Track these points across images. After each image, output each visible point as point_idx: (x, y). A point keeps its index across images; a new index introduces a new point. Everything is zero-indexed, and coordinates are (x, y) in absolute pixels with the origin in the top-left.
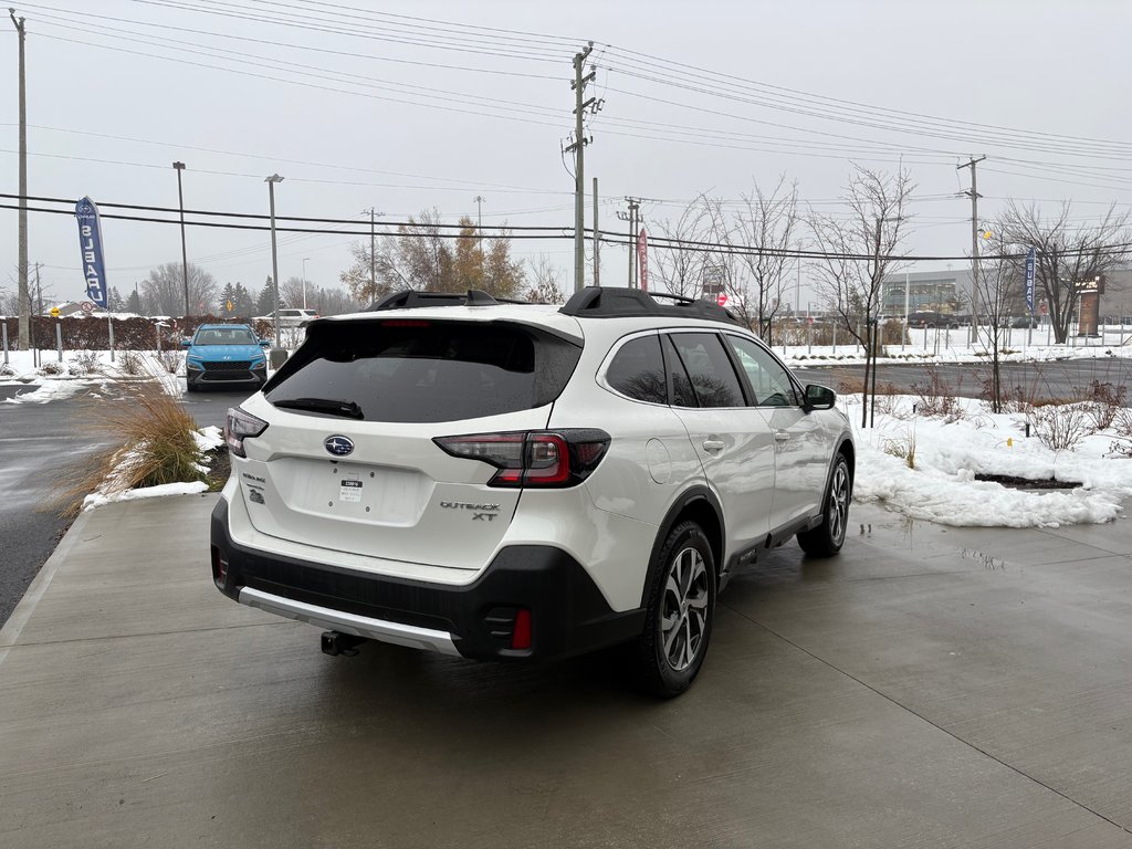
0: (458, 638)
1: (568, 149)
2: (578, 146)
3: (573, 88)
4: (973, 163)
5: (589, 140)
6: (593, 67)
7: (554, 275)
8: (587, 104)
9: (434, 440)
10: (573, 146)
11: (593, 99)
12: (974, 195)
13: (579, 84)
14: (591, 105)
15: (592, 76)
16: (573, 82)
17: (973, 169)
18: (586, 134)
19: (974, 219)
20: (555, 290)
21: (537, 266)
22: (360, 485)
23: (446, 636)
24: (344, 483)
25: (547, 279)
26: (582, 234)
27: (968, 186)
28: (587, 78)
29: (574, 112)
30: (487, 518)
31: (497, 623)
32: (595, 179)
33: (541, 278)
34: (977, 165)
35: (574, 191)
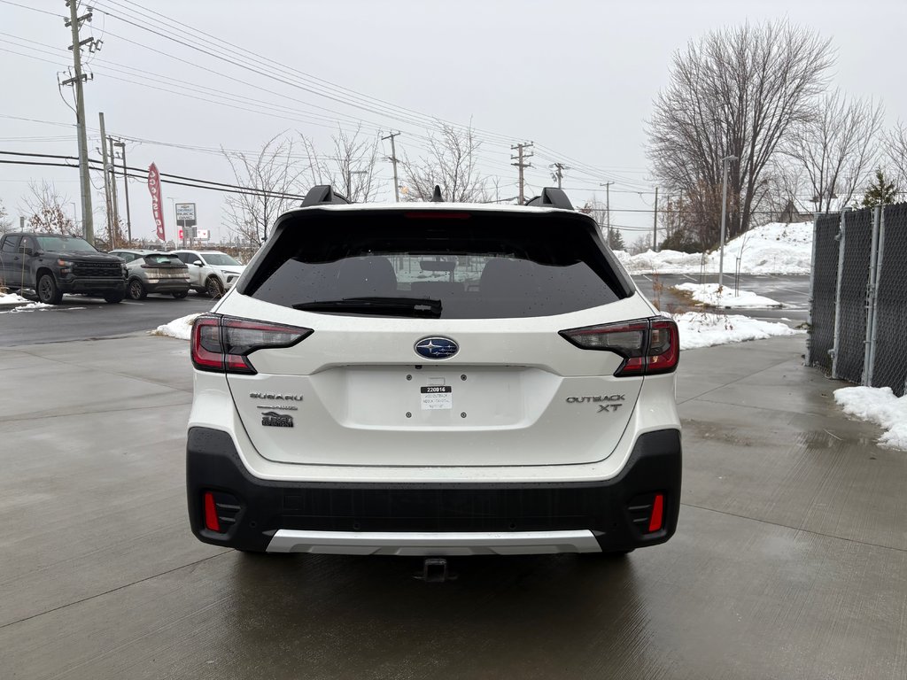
0: (600, 533)
1: (64, 83)
2: (78, 80)
3: (67, 25)
4: (392, 136)
5: (89, 76)
6: (90, 9)
7: (60, 201)
8: (84, 42)
9: (562, 333)
10: (72, 80)
11: (91, 39)
12: (394, 160)
13: (75, 23)
14: (89, 44)
15: (88, 17)
16: (66, 19)
17: (392, 140)
18: (85, 70)
19: (396, 178)
20: (60, 216)
21: (40, 192)
22: (448, 390)
23: (587, 534)
24: (424, 390)
25: (52, 205)
26: (87, 164)
27: (390, 154)
28: (83, 18)
29: (70, 48)
30: (611, 409)
31: (639, 511)
32: (101, 114)
33: (44, 203)
34: (395, 138)
35: (76, 123)
